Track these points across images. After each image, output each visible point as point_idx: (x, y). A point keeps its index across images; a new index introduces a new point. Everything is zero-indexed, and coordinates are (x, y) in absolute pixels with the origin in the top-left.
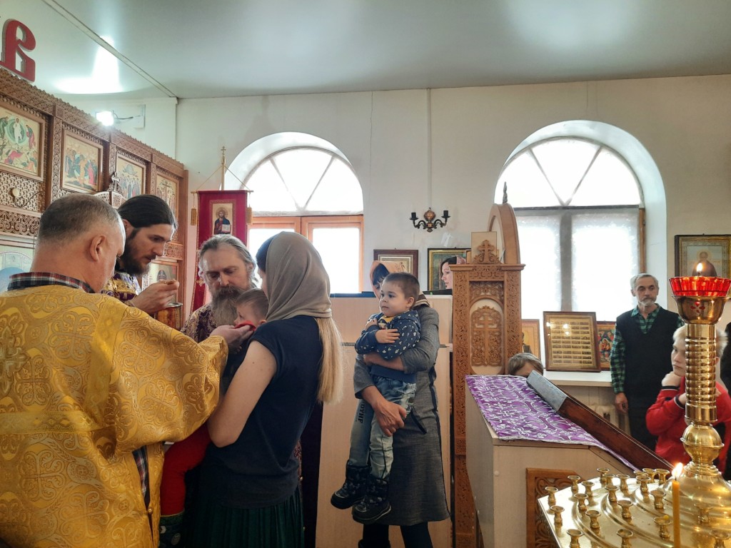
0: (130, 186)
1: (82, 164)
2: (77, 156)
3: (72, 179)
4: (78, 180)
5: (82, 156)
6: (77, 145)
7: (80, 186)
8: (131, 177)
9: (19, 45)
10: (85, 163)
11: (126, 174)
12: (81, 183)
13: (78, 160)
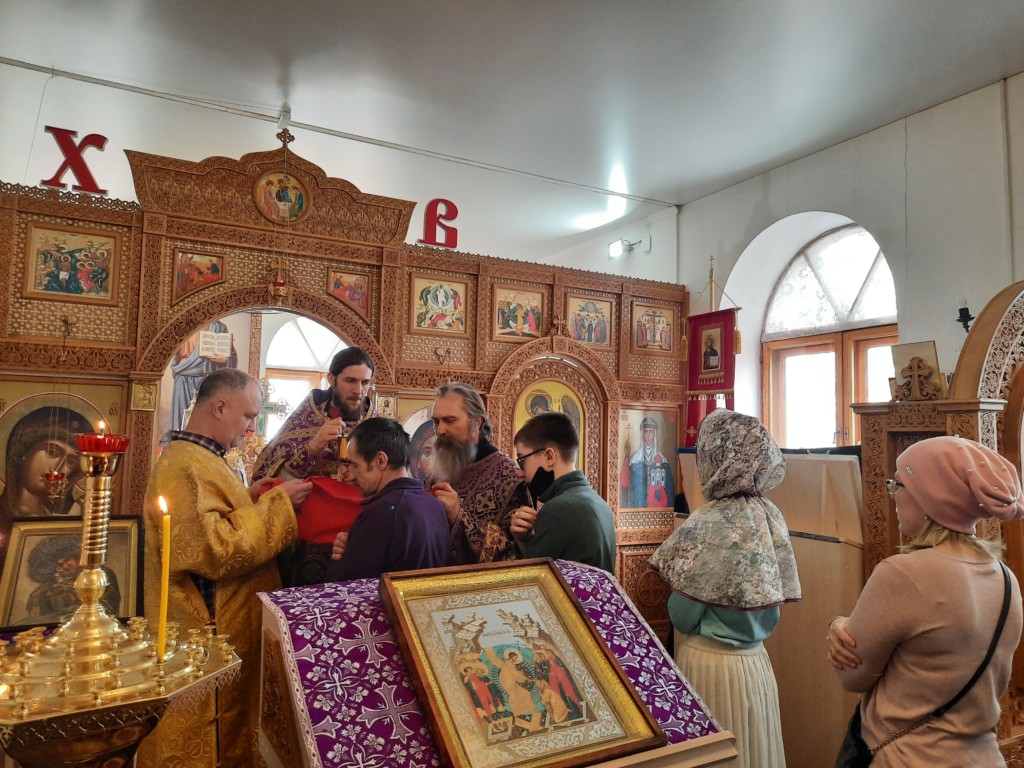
0: (590, 325)
1: (520, 314)
2: (512, 307)
3: (508, 330)
4: (514, 330)
5: (519, 305)
6: (512, 296)
7: (517, 335)
8: (593, 315)
9: (441, 220)
10: (524, 310)
11: (584, 314)
12: (517, 332)
13: (515, 310)
